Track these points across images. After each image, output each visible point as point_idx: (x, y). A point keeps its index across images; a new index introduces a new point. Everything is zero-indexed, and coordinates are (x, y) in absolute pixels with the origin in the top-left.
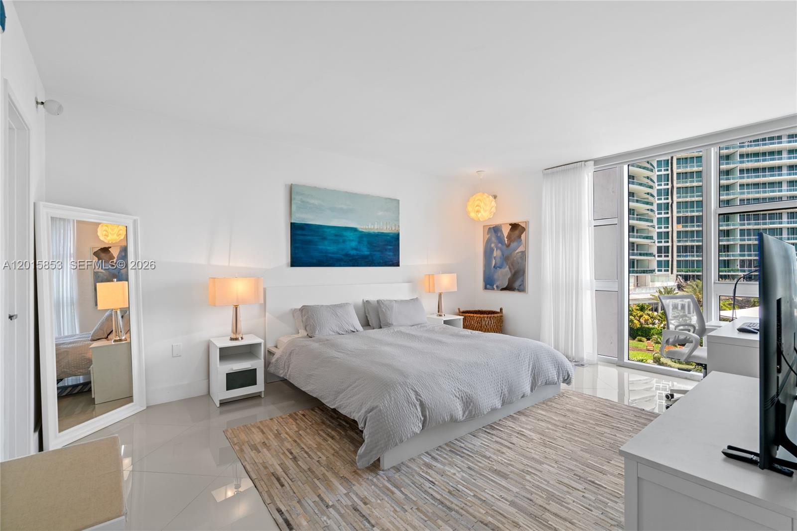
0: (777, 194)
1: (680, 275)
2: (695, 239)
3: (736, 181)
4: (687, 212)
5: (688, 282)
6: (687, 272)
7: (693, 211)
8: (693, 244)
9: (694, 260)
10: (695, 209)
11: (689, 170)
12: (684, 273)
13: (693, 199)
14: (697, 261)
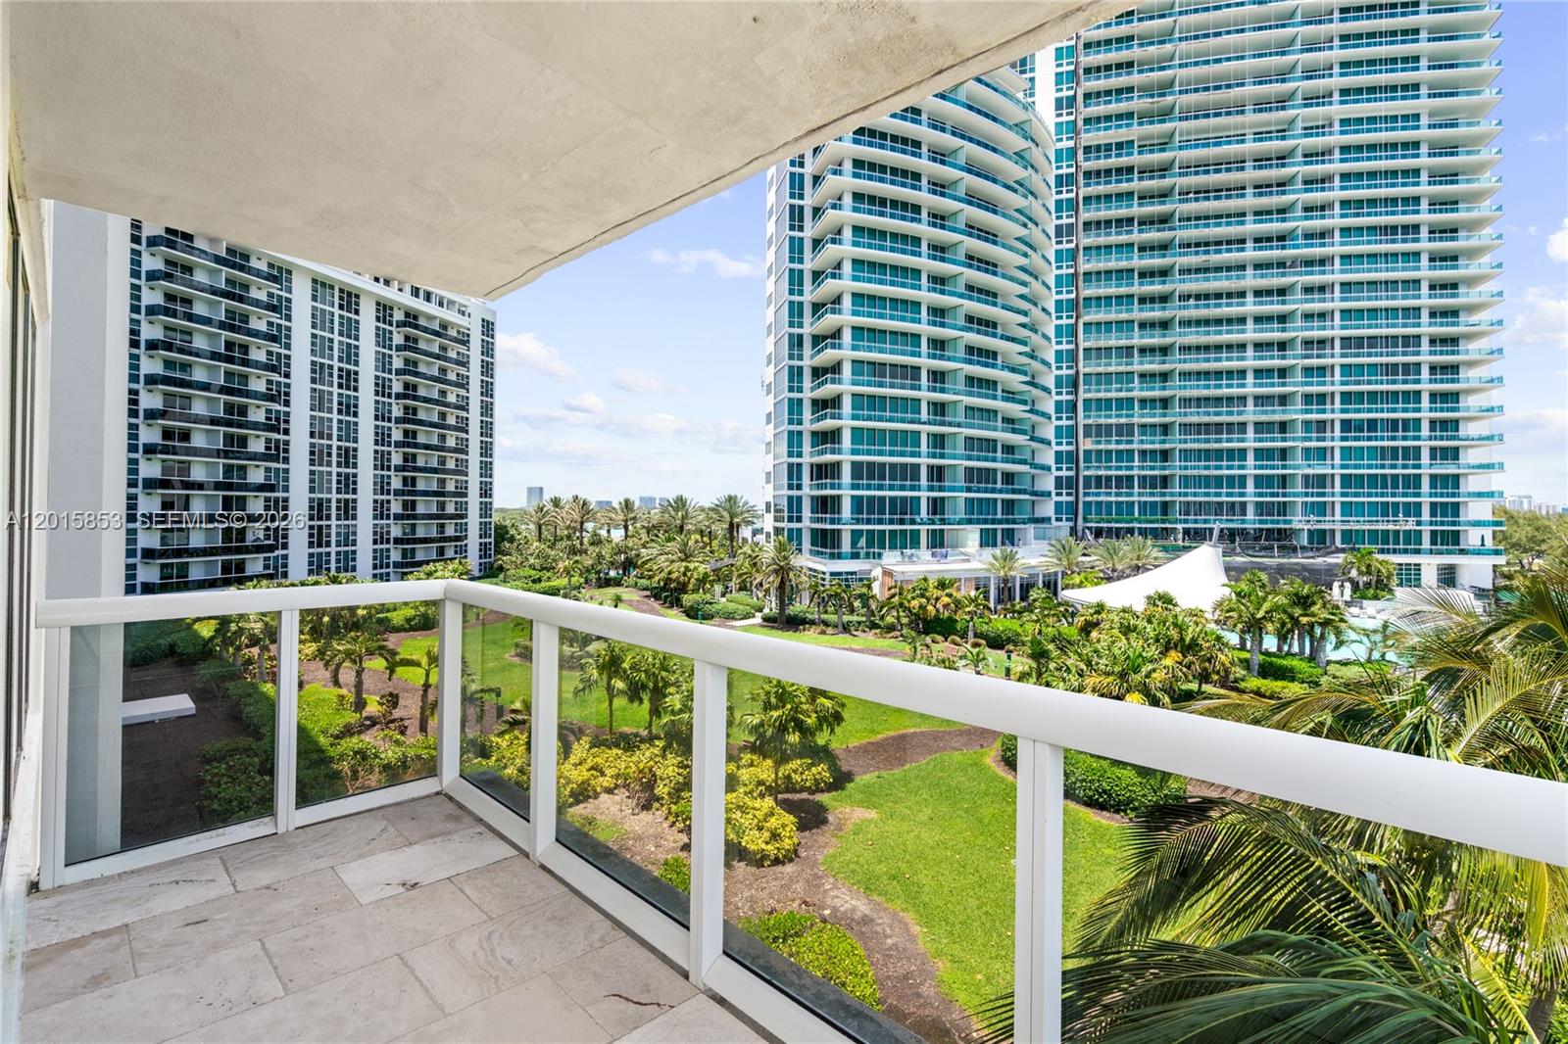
0: (1235, 391)
1: (1088, 528)
2: (1114, 464)
3: (1173, 366)
4: (1100, 416)
5: (1101, 540)
6: (1099, 522)
7: (1110, 416)
8: (1110, 473)
9: (1111, 502)
10: (1114, 412)
11: (1102, 343)
12: (1094, 525)
13: (1109, 395)
14: (1116, 502)
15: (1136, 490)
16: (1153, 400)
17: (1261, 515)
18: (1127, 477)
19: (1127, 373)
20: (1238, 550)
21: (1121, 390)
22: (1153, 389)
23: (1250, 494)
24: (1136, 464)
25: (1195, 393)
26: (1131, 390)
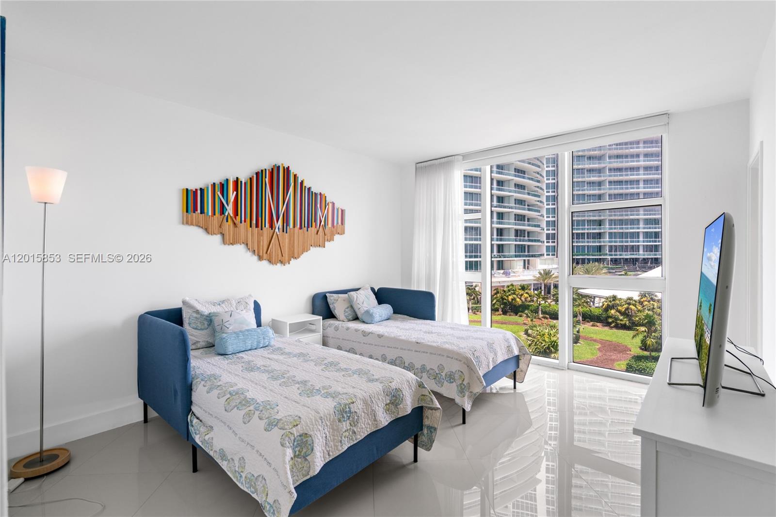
3: (605, 178)
15: (586, 240)
16: (594, 195)
17: (647, 251)
18: (582, 233)
19: (582, 182)
20: (638, 269)
21: (579, 190)
22: (595, 190)
23: (642, 242)
24: (586, 227)
25: (616, 192)
26: (584, 190)
